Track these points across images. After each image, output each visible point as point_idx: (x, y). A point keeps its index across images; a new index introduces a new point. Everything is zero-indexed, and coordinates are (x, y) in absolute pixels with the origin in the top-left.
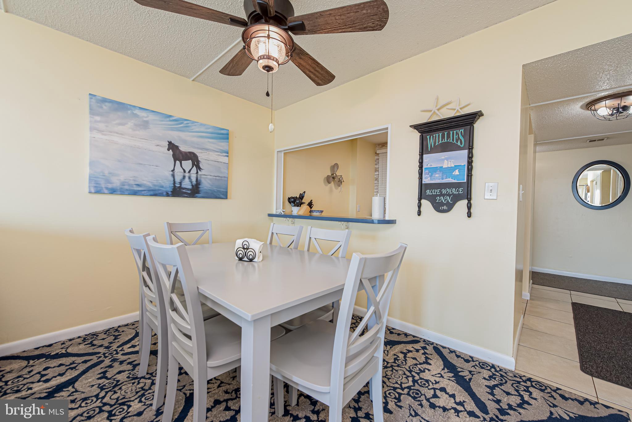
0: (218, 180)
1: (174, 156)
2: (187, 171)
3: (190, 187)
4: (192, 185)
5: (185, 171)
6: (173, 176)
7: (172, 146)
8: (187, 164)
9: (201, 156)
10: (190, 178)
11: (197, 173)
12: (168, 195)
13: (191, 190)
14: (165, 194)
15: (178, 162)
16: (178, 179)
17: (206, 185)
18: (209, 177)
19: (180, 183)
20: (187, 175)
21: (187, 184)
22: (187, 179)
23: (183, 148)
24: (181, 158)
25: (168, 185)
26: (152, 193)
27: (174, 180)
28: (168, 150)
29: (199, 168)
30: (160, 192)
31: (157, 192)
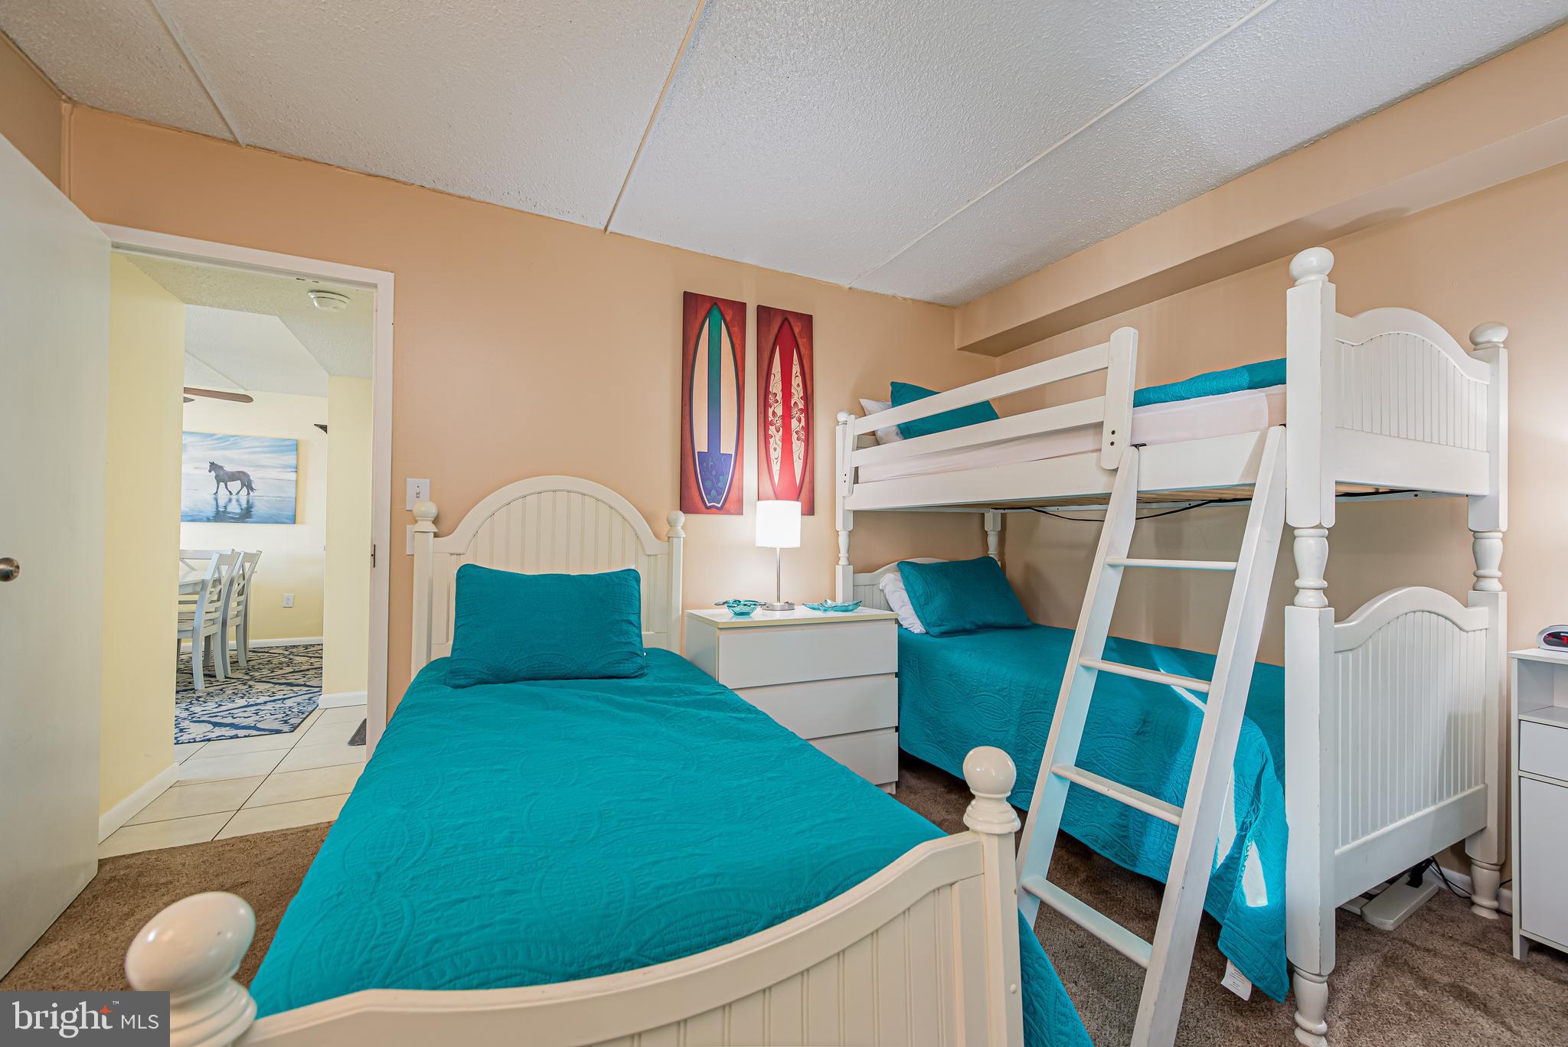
0: (279, 501)
1: (216, 477)
2: (234, 493)
3: (238, 511)
4: (242, 509)
5: (231, 493)
6: (216, 500)
7: (213, 466)
8: (235, 486)
9: (254, 475)
10: (238, 501)
11: (249, 494)
12: (208, 520)
13: (239, 514)
14: (205, 519)
15: (222, 484)
16: (222, 503)
17: (259, 508)
18: (266, 498)
19: (225, 507)
20: (234, 497)
21: (233, 508)
22: (234, 502)
23: (229, 468)
24: (227, 478)
25: (210, 511)
26: (189, 518)
27: (217, 504)
28: (210, 471)
29: (250, 488)
30: (199, 517)
31: (195, 518)
